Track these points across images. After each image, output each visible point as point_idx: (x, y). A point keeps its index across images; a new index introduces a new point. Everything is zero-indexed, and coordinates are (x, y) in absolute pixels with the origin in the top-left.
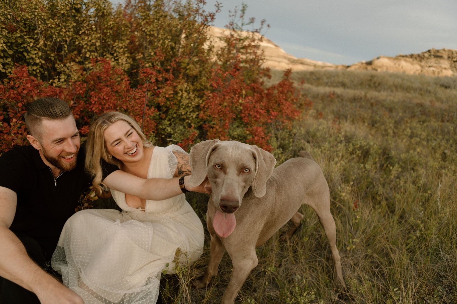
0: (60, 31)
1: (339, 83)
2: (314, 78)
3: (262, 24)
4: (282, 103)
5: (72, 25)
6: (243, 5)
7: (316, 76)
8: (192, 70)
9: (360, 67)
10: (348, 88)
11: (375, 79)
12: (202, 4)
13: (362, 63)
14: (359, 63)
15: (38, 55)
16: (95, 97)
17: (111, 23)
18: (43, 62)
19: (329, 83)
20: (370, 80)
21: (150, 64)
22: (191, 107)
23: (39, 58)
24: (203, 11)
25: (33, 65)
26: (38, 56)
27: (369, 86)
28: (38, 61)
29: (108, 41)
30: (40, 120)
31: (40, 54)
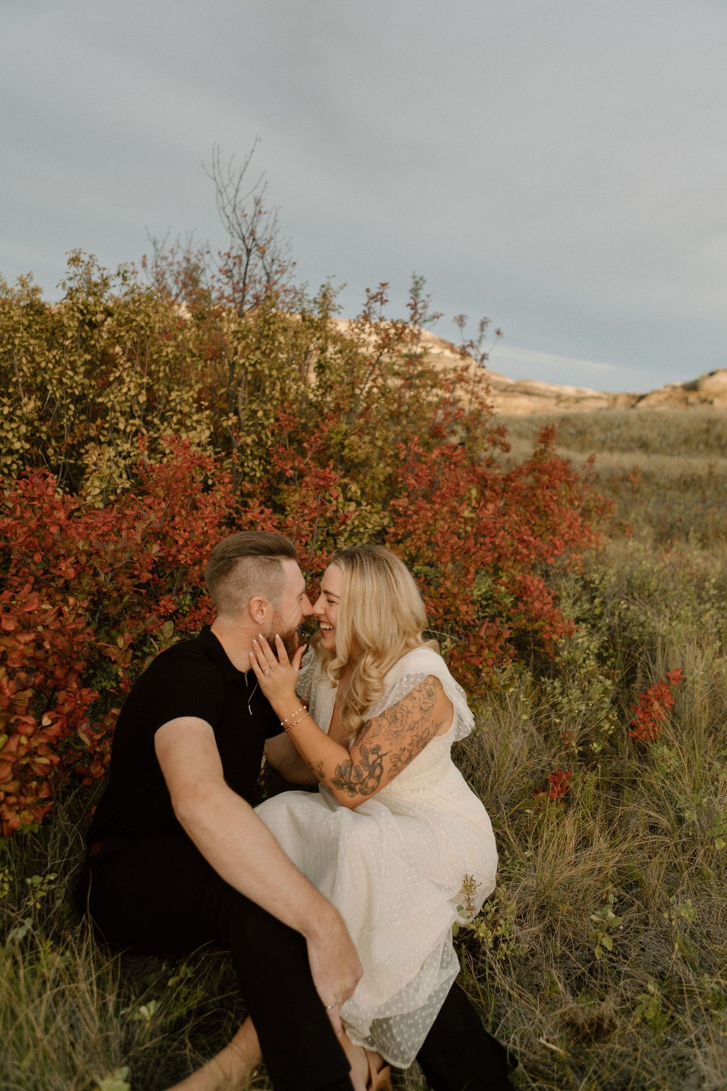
0: (62, 374)
1: (632, 440)
2: (572, 431)
3: (482, 329)
4: (553, 511)
5: (83, 359)
6: (414, 277)
7: (574, 426)
8: (356, 447)
9: (670, 396)
10: (656, 451)
11: (718, 428)
12: (378, 303)
13: (674, 388)
14: (666, 387)
15: (18, 432)
16: (185, 531)
17: (169, 350)
18: (27, 446)
19: (609, 443)
20: (707, 431)
21: (254, 436)
22: (366, 536)
23: (19, 439)
24: (381, 319)
25: (5, 455)
26: (17, 435)
27: (707, 444)
28: (17, 445)
29: (158, 390)
30: (279, 563)
31: (23, 429)
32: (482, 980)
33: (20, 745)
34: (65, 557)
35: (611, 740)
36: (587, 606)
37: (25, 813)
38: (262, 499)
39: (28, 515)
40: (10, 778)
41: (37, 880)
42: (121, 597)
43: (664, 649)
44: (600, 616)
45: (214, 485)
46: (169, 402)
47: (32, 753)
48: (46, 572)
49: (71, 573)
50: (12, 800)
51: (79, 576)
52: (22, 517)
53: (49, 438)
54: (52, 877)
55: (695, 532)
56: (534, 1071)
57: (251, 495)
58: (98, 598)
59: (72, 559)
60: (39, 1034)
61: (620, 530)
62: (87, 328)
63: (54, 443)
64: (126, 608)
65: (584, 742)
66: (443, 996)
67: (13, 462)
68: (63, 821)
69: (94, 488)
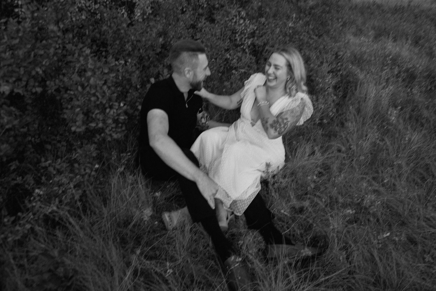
4: (328, 24)
22: (247, 34)
30: (197, 55)
32: (268, 193)
33: (114, 112)
34: (128, 42)
35: (332, 119)
36: (334, 66)
37: (118, 134)
38: (207, 16)
39: (112, 25)
40: (112, 123)
41: (124, 155)
42: (149, 58)
43: (360, 85)
44: (340, 70)
45: (186, 11)
47: (119, 115)
48: (121, 48)
49: (130, 49)
50: (114, 130)
51: (133, 50)
54: (129, 154)
55: (393, 33)
56: (280, 219)
57: (202, 15)
58: (141, 59)
59: (130, 43)
60: (128, 197)
61: (359, 32)
64: (152, 63)
65: (321, 119)
66: (254, 197)
68: (131, 138)
69: (138, 13)
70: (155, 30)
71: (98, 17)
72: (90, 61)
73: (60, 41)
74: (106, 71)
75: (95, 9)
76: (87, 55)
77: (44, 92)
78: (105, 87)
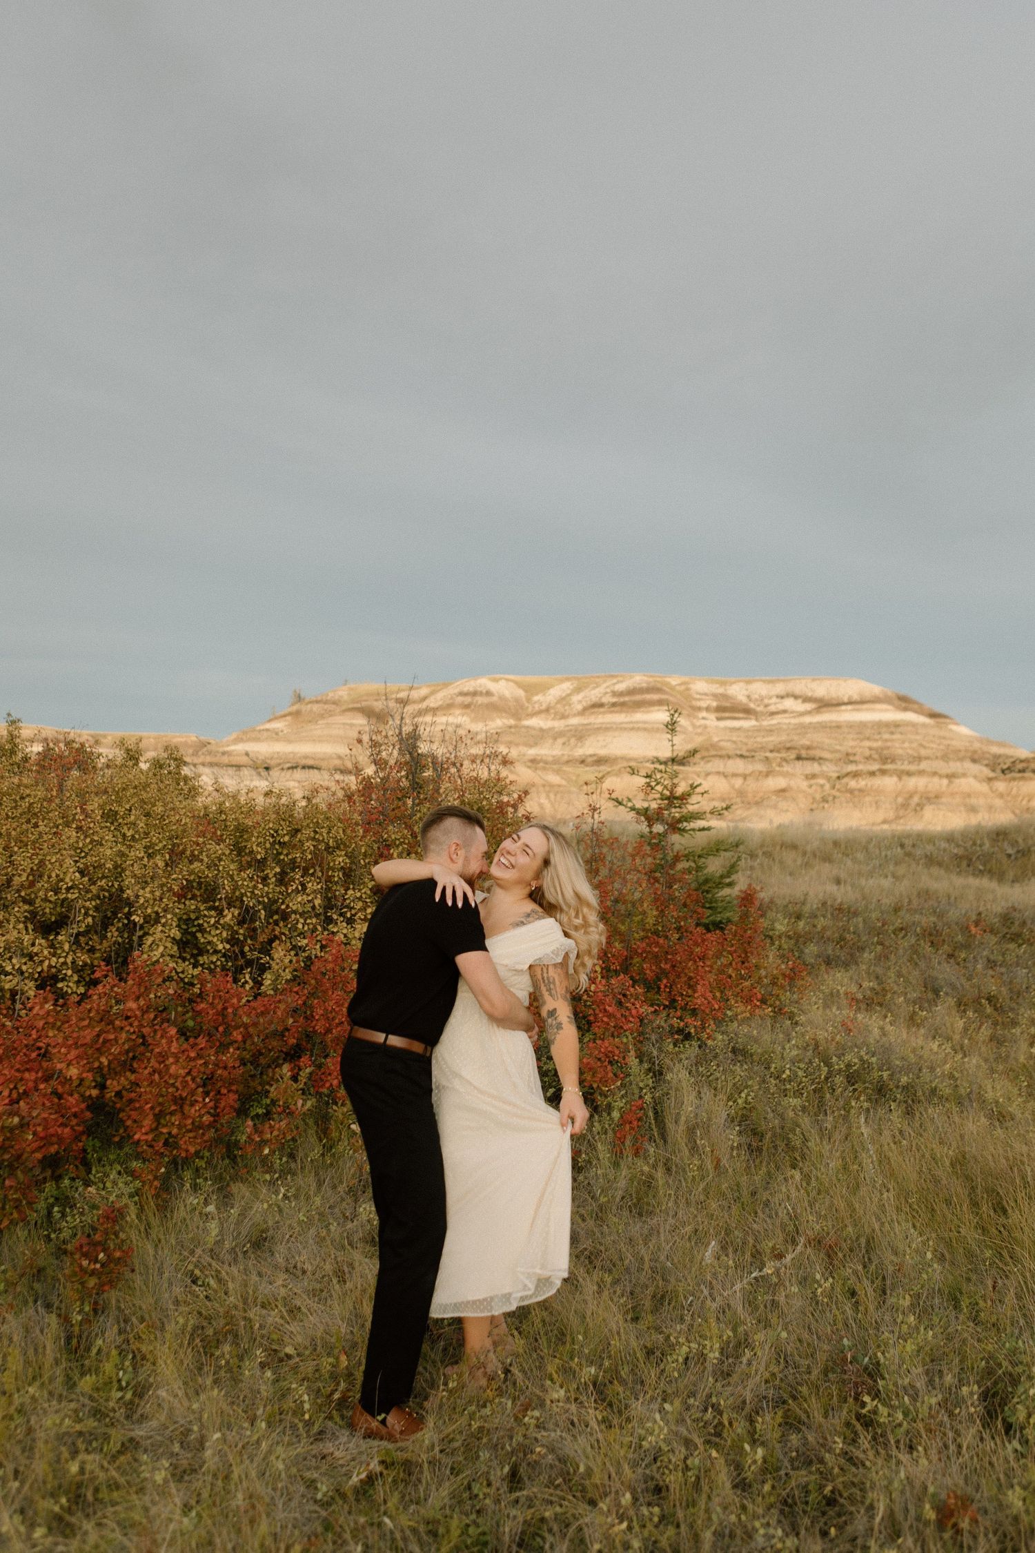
0: (255, 887)
15: (221, 936)
18: (228, 946)
23: (222, 942)
25: (212, 954)
26: (220, 939)
28: (220, 947)
31: (225, 934)
39: (216, 1001)
46: (345, 900)
49: (240, 1038)
52: (212, 1003)
53: (245, 939)
62: (277, 847)
63: (249, 941)
67: (218, 960)
69: (268, 979)
70: (282, 1006)
71: (197, 990)
72: (175, 1044)
73: (136, 1024)
74: (193, 1055)
75: (193, 976)
76: (172, 1037)
77: (101, 1096)
78: (189, 1078)
